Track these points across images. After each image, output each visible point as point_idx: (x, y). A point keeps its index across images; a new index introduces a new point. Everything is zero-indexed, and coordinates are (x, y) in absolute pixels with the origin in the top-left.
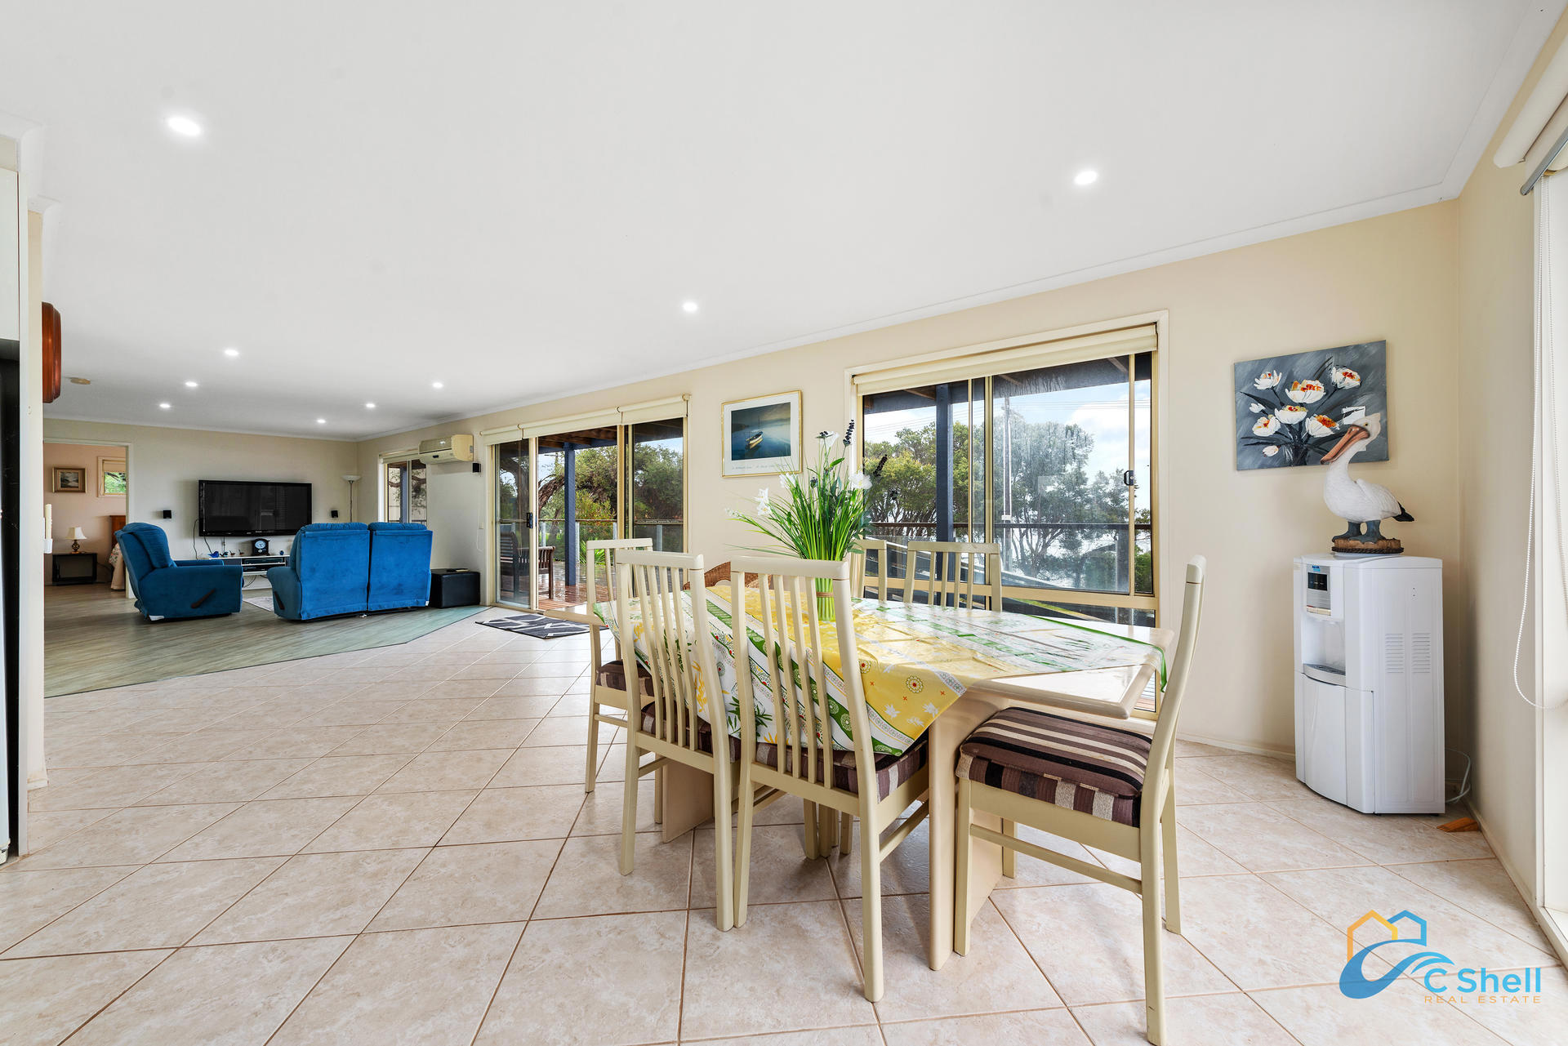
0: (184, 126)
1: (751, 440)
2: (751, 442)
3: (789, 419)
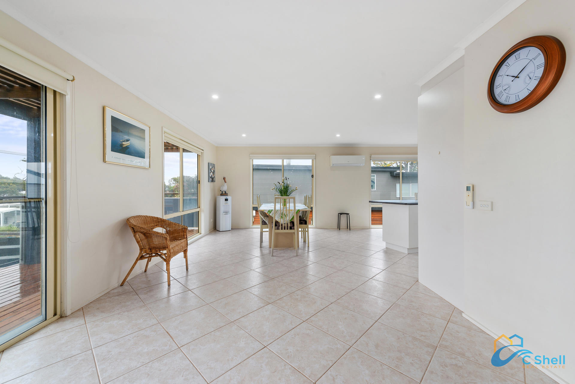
1: (123, 141)
2: (124, 143)
3: (144, 139)
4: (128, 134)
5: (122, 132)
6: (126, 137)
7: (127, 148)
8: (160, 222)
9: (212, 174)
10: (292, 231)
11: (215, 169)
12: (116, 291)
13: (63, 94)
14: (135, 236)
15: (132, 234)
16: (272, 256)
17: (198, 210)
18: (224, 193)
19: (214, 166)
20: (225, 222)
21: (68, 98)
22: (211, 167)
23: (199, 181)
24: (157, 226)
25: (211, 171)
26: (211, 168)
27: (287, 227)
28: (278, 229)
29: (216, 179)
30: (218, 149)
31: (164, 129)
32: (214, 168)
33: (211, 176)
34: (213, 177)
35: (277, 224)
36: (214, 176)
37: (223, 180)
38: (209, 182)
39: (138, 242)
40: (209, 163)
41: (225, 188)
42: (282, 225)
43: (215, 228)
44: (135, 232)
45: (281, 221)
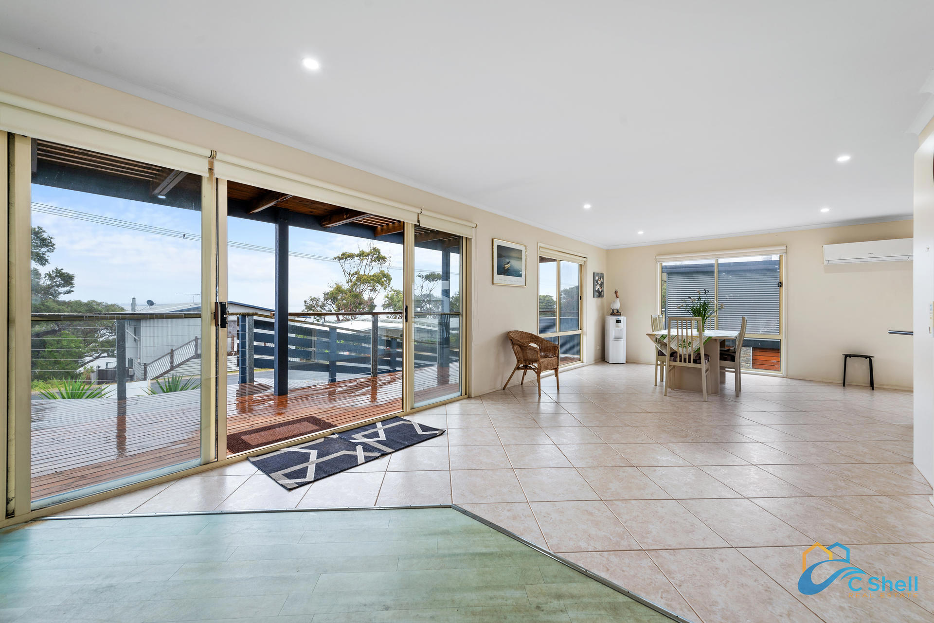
0: (843, 159)
1: (505, 265)
2: (505, 266)
3: (521, 259)
4: (509, 257)
5: (504, 257)
6: (508, 260)
7: (508, 269)
8: (534, 339)
9: (598, 286)
10: (697, 366)
11: (603, 280)
12: (500, 392)
13: (470, 239)
14: (513, 348)
15: (511, 347)
16: (666, 395)
17: (579, 332)
18: (615, 311)
19: (601, 276)
20: (617, 351)
21: (473, 241)
22: (597, 278)
23: (581, 297)
24: (531, 342)
25: (598, 283)
26: (599, 279)
27: (690, 359)
28: (675, 360)
29: (605, 293)
30: (610, 254)
31: (540, 244)
32: (602, 278)
33: (597, 290)
34: (600, 290)
35: (673, 354)
36: (602, 289)
37: (615, 295)
38: (594, 297)
39: (515, 354)
40: (594, 273)
41: (617, 306)
42: (681, 356)
43: (602, 358)
44: (513, 344)
45: (681, 351)
